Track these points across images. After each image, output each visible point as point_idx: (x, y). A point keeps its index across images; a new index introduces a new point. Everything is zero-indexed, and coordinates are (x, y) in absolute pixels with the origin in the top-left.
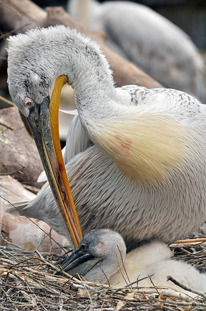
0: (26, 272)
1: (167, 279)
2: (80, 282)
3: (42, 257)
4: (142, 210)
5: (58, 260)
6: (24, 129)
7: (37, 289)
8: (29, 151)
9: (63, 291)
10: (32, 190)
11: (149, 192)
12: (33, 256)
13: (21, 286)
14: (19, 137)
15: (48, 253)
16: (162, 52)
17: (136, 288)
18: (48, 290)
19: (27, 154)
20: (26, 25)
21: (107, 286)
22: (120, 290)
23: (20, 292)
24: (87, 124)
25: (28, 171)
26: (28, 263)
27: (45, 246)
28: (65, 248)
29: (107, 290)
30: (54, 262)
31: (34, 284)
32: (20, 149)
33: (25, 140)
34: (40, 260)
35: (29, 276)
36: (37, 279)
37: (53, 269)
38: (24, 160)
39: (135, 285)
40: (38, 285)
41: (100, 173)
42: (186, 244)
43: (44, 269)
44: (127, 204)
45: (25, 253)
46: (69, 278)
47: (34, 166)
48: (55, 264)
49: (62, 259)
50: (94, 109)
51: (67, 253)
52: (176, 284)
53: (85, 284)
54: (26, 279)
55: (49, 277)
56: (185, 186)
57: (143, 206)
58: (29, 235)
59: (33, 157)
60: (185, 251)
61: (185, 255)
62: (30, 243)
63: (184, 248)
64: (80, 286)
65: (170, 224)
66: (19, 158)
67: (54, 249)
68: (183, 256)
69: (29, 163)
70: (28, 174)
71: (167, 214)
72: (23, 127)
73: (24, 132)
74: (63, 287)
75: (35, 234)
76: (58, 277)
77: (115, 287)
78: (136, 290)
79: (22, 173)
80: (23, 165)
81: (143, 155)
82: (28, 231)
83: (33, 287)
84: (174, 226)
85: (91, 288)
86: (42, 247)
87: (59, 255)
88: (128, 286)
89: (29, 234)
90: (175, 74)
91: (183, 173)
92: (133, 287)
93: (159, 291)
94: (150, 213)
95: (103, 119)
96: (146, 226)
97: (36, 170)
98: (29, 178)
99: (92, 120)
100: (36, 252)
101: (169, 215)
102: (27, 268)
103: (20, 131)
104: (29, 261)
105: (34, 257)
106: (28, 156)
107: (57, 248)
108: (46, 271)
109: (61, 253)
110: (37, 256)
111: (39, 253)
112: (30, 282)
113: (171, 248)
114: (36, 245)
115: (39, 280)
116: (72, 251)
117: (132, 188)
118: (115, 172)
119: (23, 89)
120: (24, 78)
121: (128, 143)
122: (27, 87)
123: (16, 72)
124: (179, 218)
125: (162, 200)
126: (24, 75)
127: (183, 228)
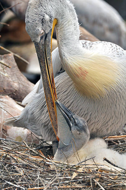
0: (17, 155)
1: (103, 160)
2: (50, 161)
3: (27, 145)
4: (90, 113)
5: (37, 147)
6: (17, 67)
7: (24, 165)
8: (19, 80)
9: (40, 166)
10: (21, 104)
11: (94, 102)
12: (21, 145)
13: (14, 163)
14: (14, 72)
15: (31, 143)
17: (85, 165)
18: (31, 165)
19: (18, 82)
21: (67, 163)
22: (74, 166)
23: (14, 166)
25: (19, 93)
26: (18, 149)
27: (28, 138)
28: (41, 140)
29: (66, 166)
30: (34, 148)
31: (22, 162)
32: (14, 79)
33: (17, 74)
34: (26, 147)
35: (19, 157)
36: (24, 159)
37: (34, 153)
38: (16, 86)
39: (84, 163)
41: (64, 91)
42: (115, 138)
43: (28, 153)
44: (81, 110)
45: (17, 143)
46: (43, 158)
47: (22, 90)
48: (35, 150)
49: (39, 147)
51: (42, 143)
53: (53, 162)
54: (17, 159)
55: (31, 157)
56: (117, 98)
57: (90, 111)
58: (19, 132)
59: (22, 84)
60: (114, 142)
61: (115, 145)
63: (113, 141)
64: (51, 163)
65: (107, 122)
66: (14, 85)
67: (35, 141)
68: (113, 146)
69: (20, 88)
70: (19, 95)
72: (16, 66)
73: (17, 69)
74: (40, 163)
75: (22, 131)
77: (71, 164)
78: (85, 166)
79: (15, 94)
80: (16, 89)
83: (21, 164)
84: (110, 123)
85: (57, 164)
88: (80, 163)
89: (19, 131)
91: (116, 91)
92: (82, 164)
93: (98, 167)
94: (95, 115)
95: (74, 55)
96: (92, 124)
97: (24, 92)
98: (19, 97)
99: (68, 54)
100: (23, 142)
101: (106, 116)
102: (18, 152)
103: (15, 68)
106: (19, 84)
107: (36, 140)
108: (30, 154)
109: (38, 143)
110: (24, 145)
111: (25, 143)
112: (20, 161)
113: (106, 141)
114: (23, 138)
115: (25, 159)
116: (45, 142)
117: (84, 100)
118: (73, 90)
119: (41, 24)
120: (42, 17)
121: (85, 72)
122: (43, 23)
123: (36, 13)
124: (112, 118)
125: (102, 107)
126: (41, 15)
127: (114, 125)
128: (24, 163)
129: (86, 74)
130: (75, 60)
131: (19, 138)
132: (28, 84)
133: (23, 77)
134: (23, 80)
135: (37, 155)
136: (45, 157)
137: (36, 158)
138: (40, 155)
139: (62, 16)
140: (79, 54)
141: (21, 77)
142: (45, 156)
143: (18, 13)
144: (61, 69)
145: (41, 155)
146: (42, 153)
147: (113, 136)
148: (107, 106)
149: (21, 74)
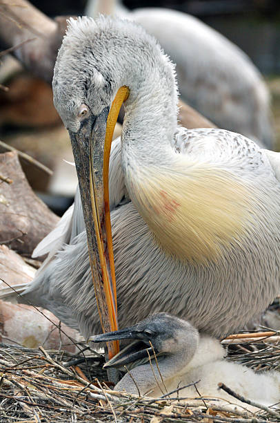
0: (26, 377)
1: (218, 387)
2: (99, 390)
3: (48, 357)
5: (70, 360)
6: (26, 183)
7: (42, 400)
8: (32, 211)
9: (77, 403)
10: (35, 265)
12: (36, 355)
13: (19, 396)
14: (18, 192)
15: (56, 351)
16: (212, 78)
18: (57, 401)
19: (29, 216)
20: (29, 41)
21: (136, 396)
22: (154, 401)
23: (18, 404)
24: (129, 164)
25: (30, 240)
26: (29, 365)
27: (52, 341)
28: (80, 344)
29: (136, 401)
30: (64, 363)
31: (38, 394)
32: (19, 209)
33: (27, 197)
34: (46, 360)
35: (31, 383)
36: (42, 386)
37: (63, 373)
38: (24, 224)
40: (43, 394)
42: (244, 339)
43: (51, 373)
44: (166, 288)
45: (25, 351)
46: (85, 384)
47: (38, 232)
48: (66, 367)
49: (76, 360)
50: (145, 149)
51: (82, 351)
52: (229, 394)
53: (106, 394)
54: (26, 386)
55: (58, 383)
56: (246, 265)
57: (188, 292)
58: (32, 327)
59: (37, 220)
60: (243, 348)
61: (243, 355)
62: (32, 338)
63: (241, 345)
64: (101, 396)
65: (224, 314)
66: (18, 221)
67: (65, 346)
68: (240, 356)
69: (32, 228)
70: (30, 244)
71: (219, 302)
72: (24, 180)
73: (25, 185)
74: (77, 397)
75: (38, 325)
76: (70, 384)
77: (146, 398)
78: (176, 402)
79: (22, 242)
80: (24, 231)
81: (192, 224)
82: (29, 321)
83: (35, 397)
84: (229, 316)
85: (115, 398)
86: (49, 342)
87: (71, 354)
88: (166, 396)
89: (31, 324)
90: (230, 109)
91: (245, 250)
93: (207, 404)
94: (196, 301)
98: (31, 249)
99: (137, 162)
100: (40, 349)
101: (222, 303)
102: (28, 371)
103: (20, 185)
104: (31, 361)
105: (38, 356)
106: (31, 219)
107: (69, 345)
108: (54, 376)
109: (74, 350)
110: (42, 356)
111: (44, 351)
112: (32, 391)
113: (224, 345)
114: (40, 340)
115: (45, 387)
116: (89, 348)
117: (173, 268)
118: (149, 245)
119: (81, 91)
120: (85, 76)
121: (175, 204)
122: (87, 89)
123: (74, 67)
124: (235, 306)
125: (214, 284)
126: (85, 72)
127: (239, 319)
128: (43, 395)
129: (176, 208)
130: (153, 176)
131: (32, 339)
132: (51, 219)
133: (39, 203)
134: (39, 211)
135: (71, 378)
136: (88, 383)
137: (68, 384)
138: (76, 379)
139: (141, 81)
140: (163, 164)
141: (36, 204)
142: (90, 381)
143: (27, 62)
144: (123, 198)
145: (78, 377)
146: (81, 374)
147: (240, 335)
148: (223, 282)
149: (36, 198)
